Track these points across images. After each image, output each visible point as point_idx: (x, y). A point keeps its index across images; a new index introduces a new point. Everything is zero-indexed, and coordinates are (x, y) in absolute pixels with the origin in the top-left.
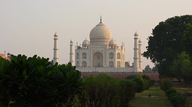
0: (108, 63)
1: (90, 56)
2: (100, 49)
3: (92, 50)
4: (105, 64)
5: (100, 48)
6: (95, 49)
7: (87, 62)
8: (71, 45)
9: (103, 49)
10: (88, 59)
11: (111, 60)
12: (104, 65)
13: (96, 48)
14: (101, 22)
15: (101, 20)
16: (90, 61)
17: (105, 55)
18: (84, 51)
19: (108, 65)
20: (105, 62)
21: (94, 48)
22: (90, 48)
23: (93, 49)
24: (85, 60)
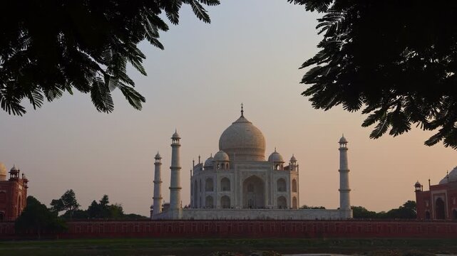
0: (276, 201)
1: (238, 184)
2: (258, 170)
3: (243, 173)
4: (270, 203)
5: (259, 168)
6: (248, 170)
7: (232, 198)
8: (157, 165)
9: (266, 170)
10: (234, 191)
11: (280, 194)
12: (267, 205)
13: (251, 168)
14: (242, 116)
15: (242, 111)
16: (237, 196)
17: (269, 183)
18: (224, 174)
19: (275, 204)
20: (270, 198)
21: (246, 168)
22: (238, 167)
23: (243, 170)
24: (227, 193)
